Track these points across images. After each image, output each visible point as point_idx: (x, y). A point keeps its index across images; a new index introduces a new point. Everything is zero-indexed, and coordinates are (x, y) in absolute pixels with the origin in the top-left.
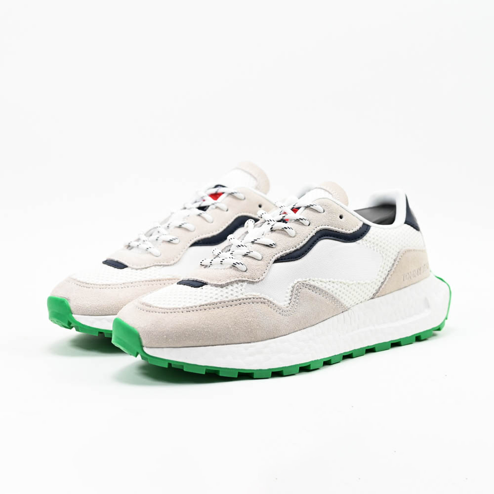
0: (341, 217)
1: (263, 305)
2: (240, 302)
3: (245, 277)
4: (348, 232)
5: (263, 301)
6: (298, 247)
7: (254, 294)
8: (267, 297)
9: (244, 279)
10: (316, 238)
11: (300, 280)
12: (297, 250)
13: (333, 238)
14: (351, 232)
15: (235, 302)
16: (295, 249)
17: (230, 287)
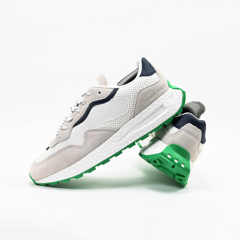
0: (100, 93)
1: (71, 148)
2: (60, 151)
3: (61, 140)
4: (104, 98)
5: (70, 147)
6: (82, 116)
7: (67, 145)
8: (73, 144)
9: (60, 141)
10: (89, 108)
11: (86, 130)
12: (82, 117)
13: (98, 104)
14: (106, 97)
15: (58, 152)
16: (81, 117)
17: (56, 146)
